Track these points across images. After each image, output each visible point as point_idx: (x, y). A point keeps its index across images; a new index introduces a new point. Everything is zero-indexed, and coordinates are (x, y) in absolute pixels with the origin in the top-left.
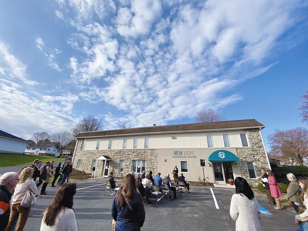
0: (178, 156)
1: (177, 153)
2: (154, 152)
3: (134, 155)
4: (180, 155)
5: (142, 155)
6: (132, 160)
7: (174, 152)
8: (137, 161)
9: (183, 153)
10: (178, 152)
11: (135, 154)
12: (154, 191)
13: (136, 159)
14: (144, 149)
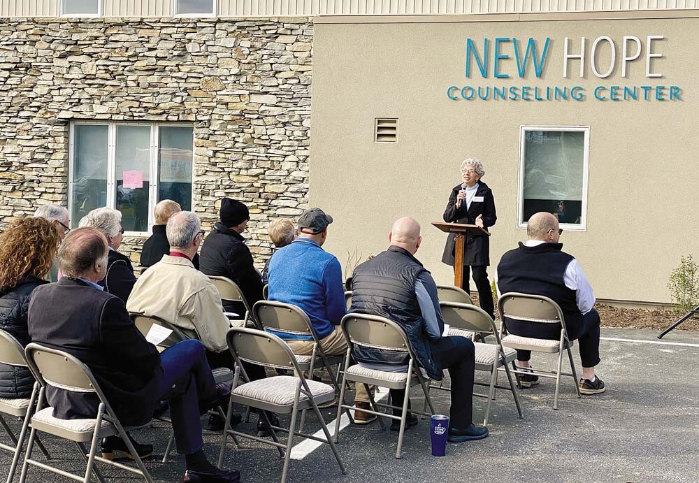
0: (507, 84)
1: (500, 58)
2: (276, 46)
3: (75, 73)
4: (523, 75)
5: (154, 79)
6: (66, 122)
7: (471, 46)
8: (112, 131)
9: (559, 57)
10: (508, 50)
11: (90, 67)
12: (256, 373)
13: (100, 110)
14: (172, 24)
